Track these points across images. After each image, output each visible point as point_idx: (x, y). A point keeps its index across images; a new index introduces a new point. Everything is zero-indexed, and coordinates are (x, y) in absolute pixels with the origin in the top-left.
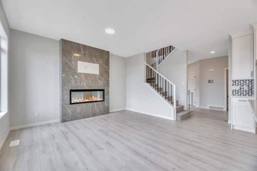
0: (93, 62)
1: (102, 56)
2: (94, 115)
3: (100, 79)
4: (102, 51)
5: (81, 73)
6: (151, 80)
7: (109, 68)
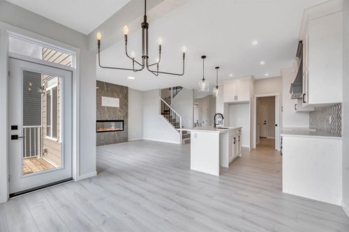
0: (114, 97)
1: (121, 92)
2: (115, 142)
3: (120, 111)
4: (122, 87)
5: (104, 107)
6: (166, 112)
7: (127, 101)
